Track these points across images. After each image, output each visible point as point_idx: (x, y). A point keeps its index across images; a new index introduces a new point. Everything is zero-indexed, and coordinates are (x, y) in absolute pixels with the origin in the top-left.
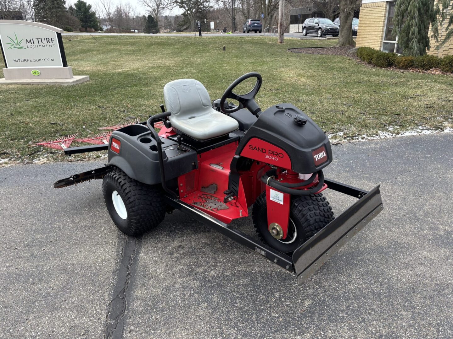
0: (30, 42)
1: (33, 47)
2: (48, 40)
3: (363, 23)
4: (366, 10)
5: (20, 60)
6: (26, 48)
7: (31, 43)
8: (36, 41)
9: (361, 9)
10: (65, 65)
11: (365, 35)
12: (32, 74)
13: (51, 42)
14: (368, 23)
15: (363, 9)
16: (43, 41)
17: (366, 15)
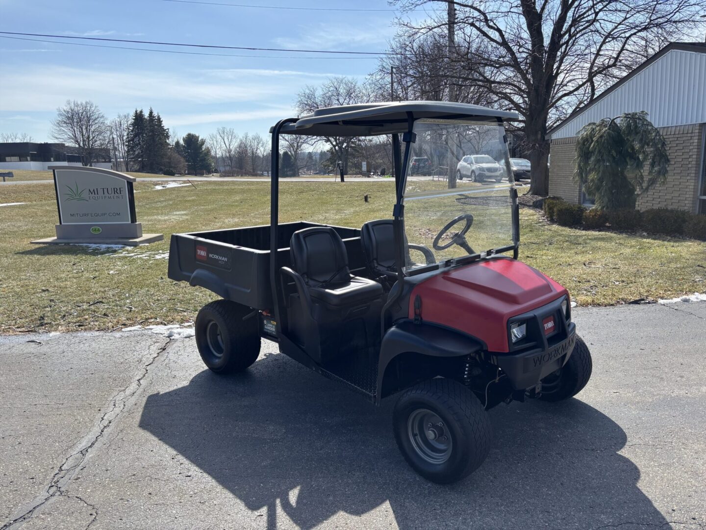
0: (93, 193)
1: (96, 199)
2: (115, 191)
3: (555, 164)
4: (557, 148)
5: (79, 215)
6: (88, 199)
7: (95, 194)
8: (101, 191)
9: (551, 146)
10: (133, 220)
11: (559, 181)
12: (92, 232)
13: (119, 192)
14: (561, 164)
15: (554, 146)
16: (110, 192)
17: (558, 154)
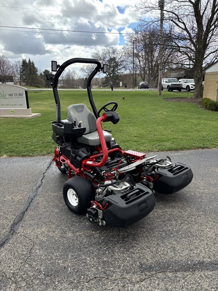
5: (5, 105)
7: (11, 96)
8: (14, 95)
10: (28, 107)
11: (208, 91)
12: (11, 112)
13: (22, 95)
15: (207, 76)
16: (18, 95)
17: (208, 79)
